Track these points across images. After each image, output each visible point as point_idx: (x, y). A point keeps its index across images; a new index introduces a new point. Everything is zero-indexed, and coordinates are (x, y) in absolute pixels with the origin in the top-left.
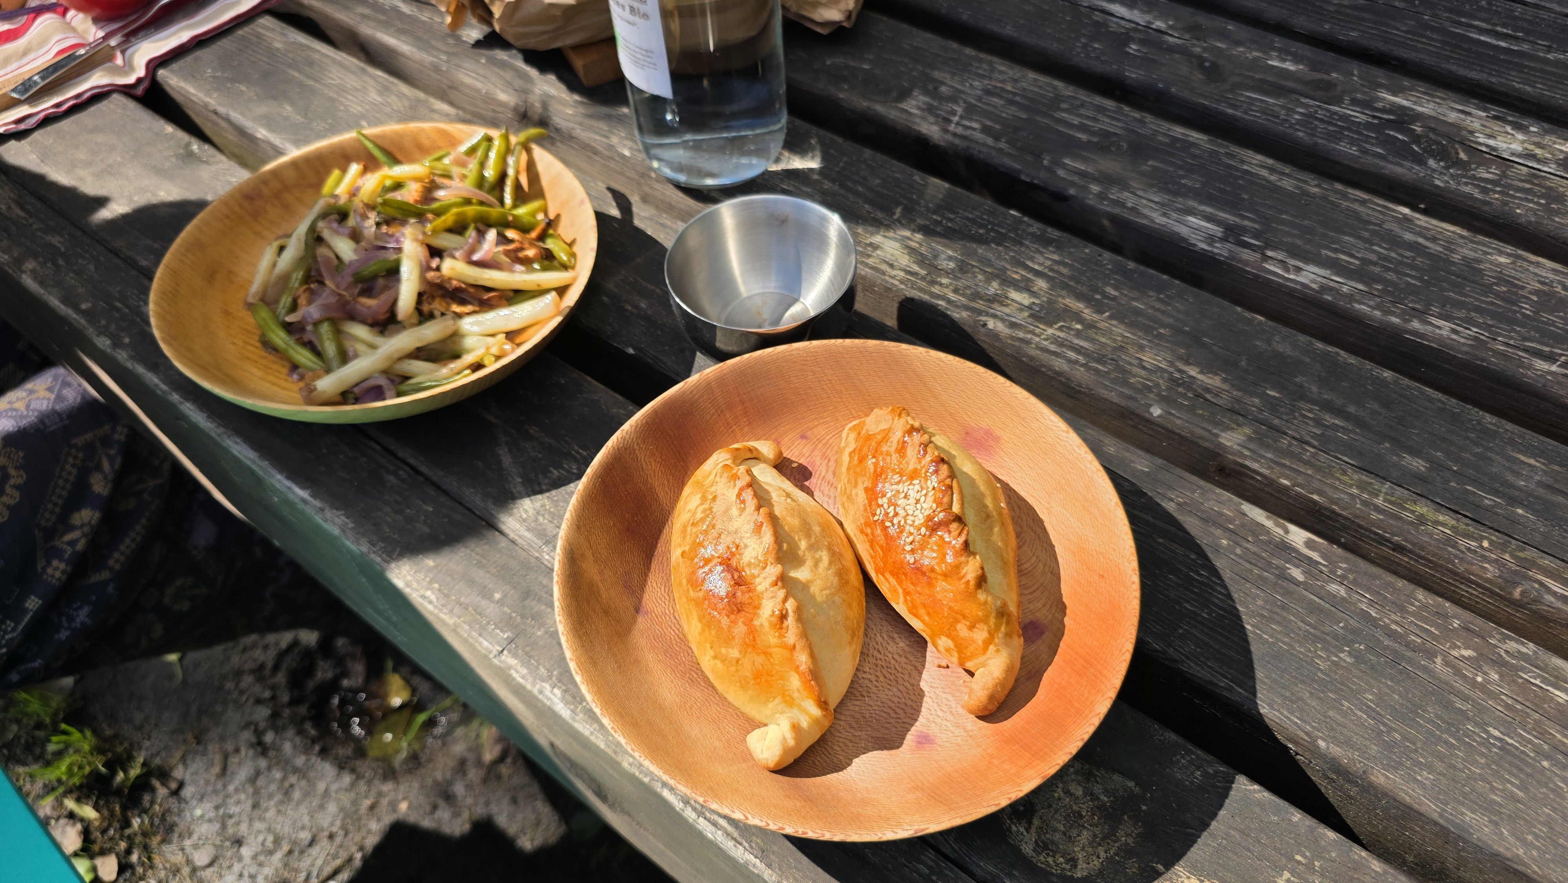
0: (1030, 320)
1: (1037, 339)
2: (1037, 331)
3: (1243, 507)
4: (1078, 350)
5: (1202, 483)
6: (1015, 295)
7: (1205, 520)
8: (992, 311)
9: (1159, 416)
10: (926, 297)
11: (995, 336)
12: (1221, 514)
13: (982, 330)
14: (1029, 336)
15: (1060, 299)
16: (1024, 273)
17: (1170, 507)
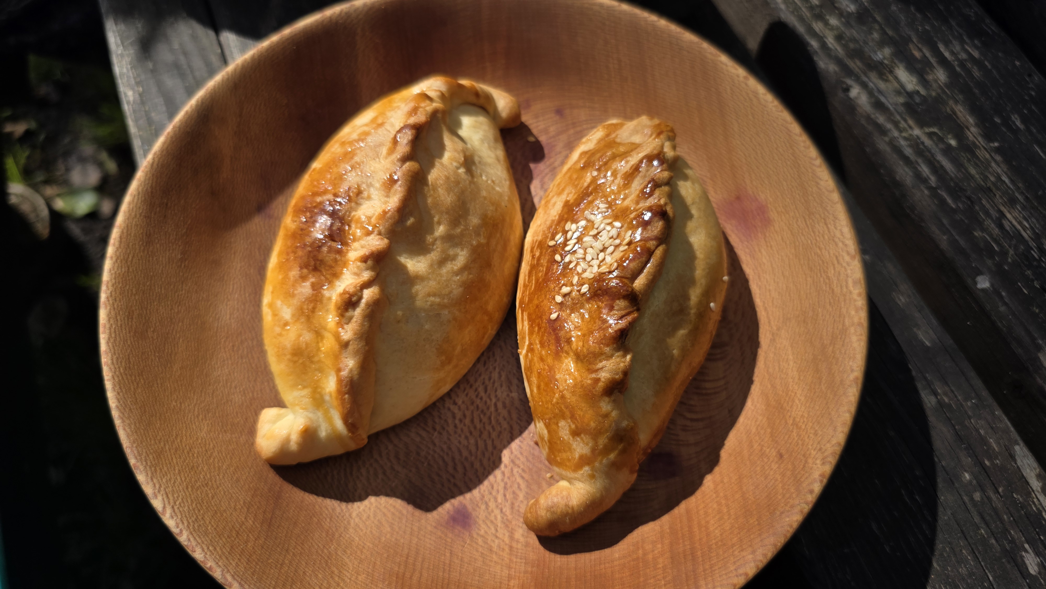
0: (901, 109)
1: (896, 134)
2: (903, 124)
3: (1017, 448)
4: (936, 168)
5: (985, 393)
6: (903, 74)
7: (959, 438)
8: (865, 79)
9: (983, 290)
10: (801, 29)
11: (851, 106)
12: (984, 441)
13: (841, 95)
14: (889, 126)
15: (951, 102)
16: (928, 54)
17: (929, 401)
